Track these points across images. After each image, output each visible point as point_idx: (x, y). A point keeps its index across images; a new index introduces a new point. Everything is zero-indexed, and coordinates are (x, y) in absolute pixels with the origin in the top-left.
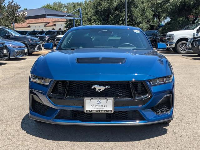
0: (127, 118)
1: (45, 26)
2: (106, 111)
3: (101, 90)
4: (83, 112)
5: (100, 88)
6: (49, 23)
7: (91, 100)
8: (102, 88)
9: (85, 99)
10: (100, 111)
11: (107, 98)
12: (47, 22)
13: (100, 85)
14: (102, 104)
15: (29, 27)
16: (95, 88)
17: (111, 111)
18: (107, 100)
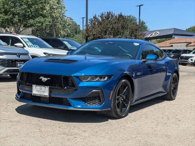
0: (62, 103)
1: (187, 46)
2: (44, 95)
3: (45, 81)
4: (31, 94)
5: (44, 79)
6: (191, 43)
7: (36, 86)
8: (46, 79)
9: (33, 85)
10: (41, 95)
11: (45, 86)
12: (189, 42)
13: (44, 77)
14: (42, 90)
15: (172, 46)
16: (41, 79)
17: (47, 96)
18: (45, 88)
